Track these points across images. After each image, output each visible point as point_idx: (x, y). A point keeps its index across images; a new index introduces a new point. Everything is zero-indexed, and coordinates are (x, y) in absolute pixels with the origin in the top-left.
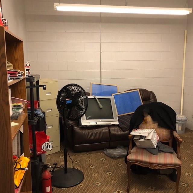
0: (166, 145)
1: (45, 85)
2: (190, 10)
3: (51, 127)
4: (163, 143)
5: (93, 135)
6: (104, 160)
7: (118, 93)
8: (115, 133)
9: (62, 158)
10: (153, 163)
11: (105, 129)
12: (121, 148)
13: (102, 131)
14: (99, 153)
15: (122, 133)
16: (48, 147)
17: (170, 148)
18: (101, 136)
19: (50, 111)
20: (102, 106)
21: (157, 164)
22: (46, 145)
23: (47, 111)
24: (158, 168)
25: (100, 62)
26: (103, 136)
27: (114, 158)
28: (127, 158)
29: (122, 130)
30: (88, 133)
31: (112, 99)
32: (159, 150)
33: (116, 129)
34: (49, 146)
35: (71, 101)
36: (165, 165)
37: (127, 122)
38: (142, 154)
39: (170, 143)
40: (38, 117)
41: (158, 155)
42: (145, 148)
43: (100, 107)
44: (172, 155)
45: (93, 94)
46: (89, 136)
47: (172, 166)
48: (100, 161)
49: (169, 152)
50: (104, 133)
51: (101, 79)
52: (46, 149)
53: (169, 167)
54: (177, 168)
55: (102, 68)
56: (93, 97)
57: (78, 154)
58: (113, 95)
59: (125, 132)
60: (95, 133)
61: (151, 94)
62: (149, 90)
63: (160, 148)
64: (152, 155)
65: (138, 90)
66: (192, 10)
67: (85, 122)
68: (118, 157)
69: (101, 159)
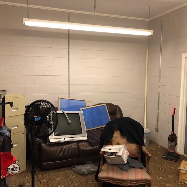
0: (135, 160)
1: (12, 102)
2: (151, 32)
3: (17, 145)
4: (133, 158)
5: (62, 152)
6: (73, 178)
7: (86, 108)
8: (84, 148)
9: (28, 178)
10: (124, 180)
11: (73, 145)
12: (90, 164)
13: (71, 147)
14: (68, 171)
15: (91, 148)
16: (14, 169)
17: (140, 162)
18: (70, 152)
19: (16, 128)
20: (71, 121)
21: (128, 180)
22: (13, 167)
23: (13, 128)
24: (130, 185)
25: (68, 77)
26: (71, 152)
27: (83, 175)
28: (99, 175)
29: (91, 145)
30: (56, 150)
31: (81, 114)
32: (129, 166)
33: (85, 144)
34: (16, 168)
35: (40, 118)
36: (136, 181)
37: (96, 137)
38: (113, 171)
39: (139, 158)
40: (3, 137)
41: (129, 171)
42: (115, 165)
43: (69, 122)
44: (142, 170)
45: (61, 110)
46: (58, 153)
47: (142, 182)
48: (69, 178)
49: (139, 167)
50: (72, 149)
51: (69, 94)
52: (12, 172)
53: (140, 184)
54: (147, 183)
55: (70, 83)
56: (61, 112)
57: (45, 172)
58: (81, 109)
59: (94, 147)
60: (64, 149)
61: (117, 109)
62: (115, 104)
63: (130, 164)
64: (123, 171)
65: (105, 104)
66: (153, 32)
67: (53, 139)
68: (88, 174)
69: (70, 177)
